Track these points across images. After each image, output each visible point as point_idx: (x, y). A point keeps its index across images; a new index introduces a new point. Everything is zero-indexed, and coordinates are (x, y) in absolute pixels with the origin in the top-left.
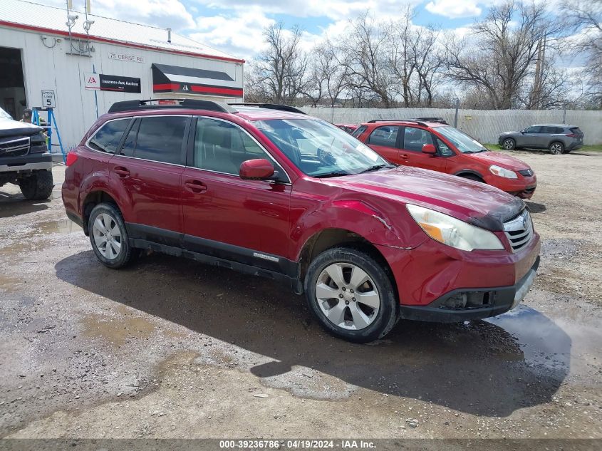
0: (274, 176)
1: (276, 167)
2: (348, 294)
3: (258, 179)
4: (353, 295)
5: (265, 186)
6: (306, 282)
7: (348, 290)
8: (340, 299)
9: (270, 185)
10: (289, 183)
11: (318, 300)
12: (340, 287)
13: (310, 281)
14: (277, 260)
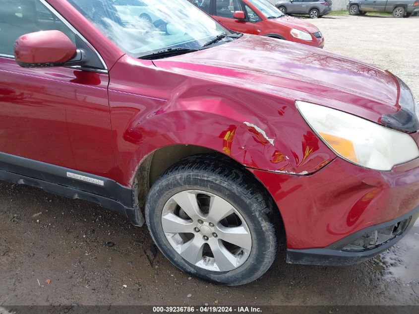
0: (78, 58)
1: (80, 45)
2: (206, 227)
3: (49, 66)
4: (213, 229)
5: (67, 74)
6: (147, 212)
7: (206, 224)
8: (195, 233)
9: (75, 73)
10: (104, 69)
11: (166, 234)
12: (195, 220)
13: (153, 211)
14: (101, 183)
